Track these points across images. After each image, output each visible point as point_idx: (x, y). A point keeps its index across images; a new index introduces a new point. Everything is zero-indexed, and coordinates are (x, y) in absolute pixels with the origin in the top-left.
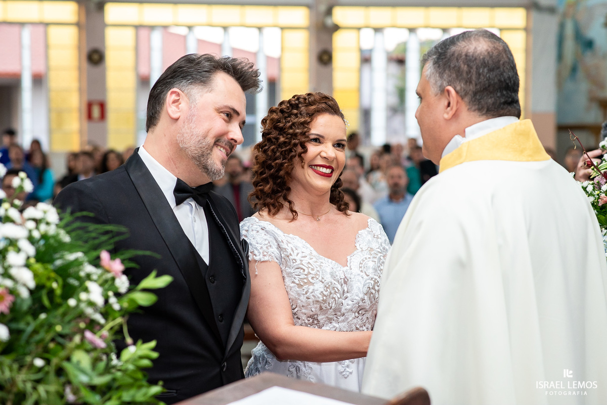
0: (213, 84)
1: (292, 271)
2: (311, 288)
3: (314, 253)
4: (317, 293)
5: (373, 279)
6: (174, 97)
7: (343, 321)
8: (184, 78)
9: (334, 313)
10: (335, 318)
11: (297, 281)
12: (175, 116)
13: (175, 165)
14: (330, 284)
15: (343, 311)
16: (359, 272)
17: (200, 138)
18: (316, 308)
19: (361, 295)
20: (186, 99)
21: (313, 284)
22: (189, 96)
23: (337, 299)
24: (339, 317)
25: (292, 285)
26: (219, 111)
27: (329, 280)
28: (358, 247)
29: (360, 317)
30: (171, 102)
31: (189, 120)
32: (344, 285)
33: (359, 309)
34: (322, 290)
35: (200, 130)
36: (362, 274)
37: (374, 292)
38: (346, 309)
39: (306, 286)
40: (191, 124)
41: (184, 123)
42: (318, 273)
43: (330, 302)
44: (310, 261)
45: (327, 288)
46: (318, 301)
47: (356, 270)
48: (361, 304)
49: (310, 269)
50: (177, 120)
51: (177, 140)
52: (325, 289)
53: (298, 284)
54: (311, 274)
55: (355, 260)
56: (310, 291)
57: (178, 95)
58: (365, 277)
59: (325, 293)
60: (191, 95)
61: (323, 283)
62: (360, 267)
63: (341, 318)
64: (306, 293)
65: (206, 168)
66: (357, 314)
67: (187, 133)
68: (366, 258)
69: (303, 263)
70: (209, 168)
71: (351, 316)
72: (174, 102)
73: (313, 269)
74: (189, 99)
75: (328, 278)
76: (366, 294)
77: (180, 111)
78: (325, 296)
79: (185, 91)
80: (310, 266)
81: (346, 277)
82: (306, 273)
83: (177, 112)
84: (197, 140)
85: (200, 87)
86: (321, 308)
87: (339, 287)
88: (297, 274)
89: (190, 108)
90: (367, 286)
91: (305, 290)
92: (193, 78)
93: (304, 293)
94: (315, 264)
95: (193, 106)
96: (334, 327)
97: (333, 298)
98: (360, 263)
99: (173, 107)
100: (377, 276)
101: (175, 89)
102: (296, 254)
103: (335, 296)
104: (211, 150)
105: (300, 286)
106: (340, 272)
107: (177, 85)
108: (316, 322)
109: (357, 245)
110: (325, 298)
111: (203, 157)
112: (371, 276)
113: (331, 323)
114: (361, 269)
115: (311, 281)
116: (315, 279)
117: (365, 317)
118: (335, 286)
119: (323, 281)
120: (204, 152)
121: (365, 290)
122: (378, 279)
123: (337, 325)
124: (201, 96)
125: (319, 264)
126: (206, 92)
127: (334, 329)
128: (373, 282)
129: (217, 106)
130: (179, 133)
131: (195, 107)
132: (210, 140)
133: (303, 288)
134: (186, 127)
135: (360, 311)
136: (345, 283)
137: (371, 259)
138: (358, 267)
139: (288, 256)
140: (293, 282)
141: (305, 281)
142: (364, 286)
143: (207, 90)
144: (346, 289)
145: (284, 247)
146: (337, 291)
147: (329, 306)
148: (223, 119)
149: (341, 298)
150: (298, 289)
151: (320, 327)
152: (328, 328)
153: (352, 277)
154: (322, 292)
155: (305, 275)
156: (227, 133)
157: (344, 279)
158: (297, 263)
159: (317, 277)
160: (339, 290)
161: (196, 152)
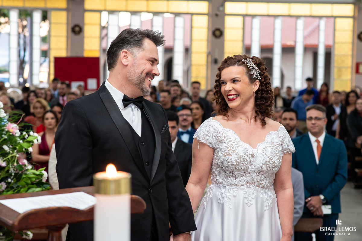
0: (144, 46)
1: (222, 148)
2: (230, 157)
3: (238, 139)
4: (233, 160)
5: (270, 158)
6: (124, 54)
7: (249, 176)
8: (129, 44)
9: (243, 172)
10: (244, 175)
11: (223, 154)
12: (126, 64)
13: (125, 88)
14: (241, 156)
15: (249, 171)
16: (262, 153)
17: (139, 74)
18: (233, 168)
19: (261, 165)
20: (131, 55)
21: (231, 155)
22: (132, 53)
23: (245, 164)
24: (247, 174)
25: (221, 155)
26: (149, 60)
27: (241, 155)
28: (266, 140)
29: (260, 176)
30: (123, 56)
31: (133, 65)
32: (251, 158)
33: (259, 172)
34: (236, 159)
35: (139, 71)
36: (263, 153)
37: (269, 164)
38: (251, 171)
39: (228, 156)
40: (135, 68)
41: (131, 67)
42: (236, 150)
43: (241, 166)
44: (233, 144)
45: (239, 158)
46: (233, 164)
47: (260, 151)
48: (260, 169)
49: (231, 148)
50: (127, 65)
51: (127, 76)
52: (238, 158)
53: (224, 155)
54: (231, 150)
55: (261, 146)
56: (230, 159)
57: (126, 53)
58: (265, 156)
59: (238, 161)
60: (133, 53)
61: (237, 155)
62: (263, 150)
63: (248, 175)
64: (228, 160)
65: (142, 90)
66: (258, 174)
67: (133, 72)
68: (268, 146)
69: (229, 144)
70: (144, 89)
71: (254, 175)
72: (124, 56)
73: (233, 148)
74: (132, 55)
75: (241, 153)
76: (264, 164)
77: (128, 61)
78: (238, 162)
79: (130, 51)
80: (232, 146)
81: (253, 154)
82: (229, 149)
83: (126, 62)
84: (138, 75)
85: (137, 48)
86: (236, 169)
87: (248, 158)
88: (224, 150)
89: (134, 60)
90: (265, 160)
91: (227, 158)
92: (133, 44)
93: (226, 159)
94: (235, 145)
95: (135, 59)
96: (244, 179)
97: (242, 164)
98: (264, 148)
99: (124, 59)
100: (273, 156)
101: (124, 50)
102: (226, 140)
103: (244, 163)
104: (145, 80)
105: (225, 156)
106: (250, 150)
107: (125, 48)
108: (234, 175)
109: (266, 139)
110: (237, 163)
111: (141, 84)
112: (269, 156)
113: (242, 177)
114: (263, 151)
115: (231, 154)
116: (233, 153)
117: (263, 176)
118: (245, 157)
119: (237, 154)
120: (141, 81)
121: (264, 162)
122: (273, 158)
123: (245, 178)
124: (139, 53)
125: (237, 146)
126: (141, 51)
127: (244, 180)
128: (269, 159)
129: (147, 58)
130: (128, 73)
131: (136, 59)
132: (144, 75)
133: (226, 157)
134: (132, 69)
135: (260, 172)
136: (253, 157)
137: (271, 147)
138: (262, 150)
139: (222, 141)
140: (222, 154)
141: (228, 153)
142: (263, 160)
143: (141, 50)
144: (252, 160)
145: (220, 136)
146: (246, 160)
147: (240, 167)
148: (151, 64)
149: (248, 164)
150: (224, 157)
151: (236, 178)
152: (240, 179)
153: (257, 154)
154: (236, 160)
155: (228, 150)
156: (151, 71)
157: (252, 155)
158: (225, 144)
159: (234, 152)
160: (247, 160)
161: (137, 81)
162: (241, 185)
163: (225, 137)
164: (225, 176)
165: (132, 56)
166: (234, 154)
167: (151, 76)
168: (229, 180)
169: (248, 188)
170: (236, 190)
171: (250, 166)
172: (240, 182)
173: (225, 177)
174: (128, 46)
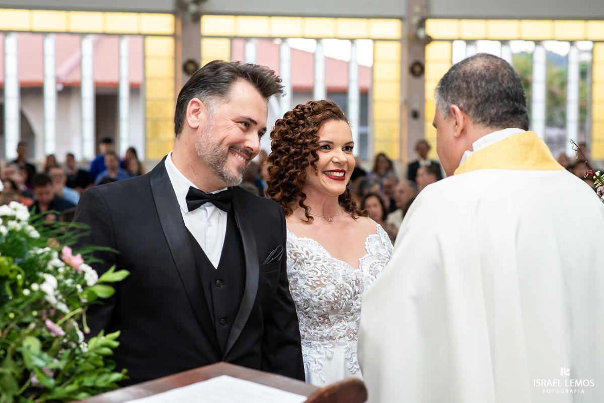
0: (231, 95)
1: (305, 273)
2: (324, 290)
3: (328, 255)
4: (329, 295)
6: (194, 107)
7: (352, 320)
8: (204, 88)
9: (343, 313)
10: (345, 318)
11: (310, 283)
12: (194, 125)
13: (194, 171)
14: (342, 286)
15: (352, 310)
16: (370, 275)
17: (215, 146)
18: (327, 308)
20: (205, 109)
21: (325, 286)
23: (347, 300)
24: (348, 317)
25: (305, 286)
26: (238, 121)
27: (341, 283)
28: (368, 251)
30: (191, 111)
31: (207, 130)
32: (355, 286)
34: (334, 291)
35: (216, 139)
36: (372, 277)
38: (355, 309)
39: (319, 288)
40: (209, 134)
41: (202, 132)
42: (331, 276)
43: (341, 303)
44: (324, 264)
45: (339, 290)
46: (329, 302)
47: (366, 273)
49: (323, 272)
50: (196, 128)
51: (195, 149)
52: (337, 290)
53: (310, 286)
54: (323, 276)
55: (366, 263)
56: (322, 292)
57: (198, 104)
59: (337, 295)
60: (209, 106)
61: (335, 285)
62: (371, 270)
63: (350, 318)
64: (319, 294)
65: (221, 175)
67: (204, 142)
68: (375, 262)
69: (317, 266)
70: (225, 175)
72: (194, 111)
73: (326, 272)
74: (207, 109)
75: (340, 281)
77: (199, 121)
78: (336, 297)
79: (204, 102)
80: (323, 269)
81: (357, 279)
82: (319, 275)
83: (196, 122)
84: (213, 148)
85: (218, 98)
86: (332, 308)
87: (351, 289)
88: (310, 276)
89: (208, 118)
91: (318, 292)
92: (211, 88)
93: (317, 294)
94: (328, 267)
95: (211, 117)
96: (344, 325)
97: (343, 299)
98: (371, 267)
99: (193, 117)
101: (195, 99)
102: (310, 258)
103: (346, 297)
104: (226, 157)
105: (313, 287)
106: (353, 274)
107: (197, 95)
108: (326, 321)
109: (367, 249)
110: (336, 299)
111: (219, 165)
113: (341, 322)
114: (371, 273)
115: (324, 283)
116: (327, 281)
118: (346, 288)
119: (335, 283)
120: (219, 159)
123: (346, 324)
124: (219, 107)
125: (332, 266)
126: (224, 103)
127: (344, 328)
129: (234, 117)
130: (197, 142)
131: (213, 117)
132: (224, 148)
133: (316, 290)
134: (203, 136)
136: (357, 284)
137: (380, 264)
138: (368, 270)
139: (303, 260)
140: (307, 284)
141: (318, 283)
143: (224, 100)
144: (357, 291)
145: (299, 252)
146: (348, 292)
147: (340, 306)
148: (241, 128)
149: (351, 298)
150: (311, 291)
151: (330, 326)
152: (338, 327)
153: (364, 279)
154: (333, 293)
155: (318, 277)
156: (243, 141)
157: (356, 281)
158: (311, 266)
159: (330, 279)
160: (350, 292)
161: (212, 160)
162: (340, 337)
163: (307, 254)
164: (309, 324)
165: (206, 111)
166: (330, 282)
167: (241, 151)
168: (316, 331)
169: (350, 341)
170: (330, 347)
171: (354, 302)
172: (338, 331)
173: (309, 327)
174: (202, 92)
